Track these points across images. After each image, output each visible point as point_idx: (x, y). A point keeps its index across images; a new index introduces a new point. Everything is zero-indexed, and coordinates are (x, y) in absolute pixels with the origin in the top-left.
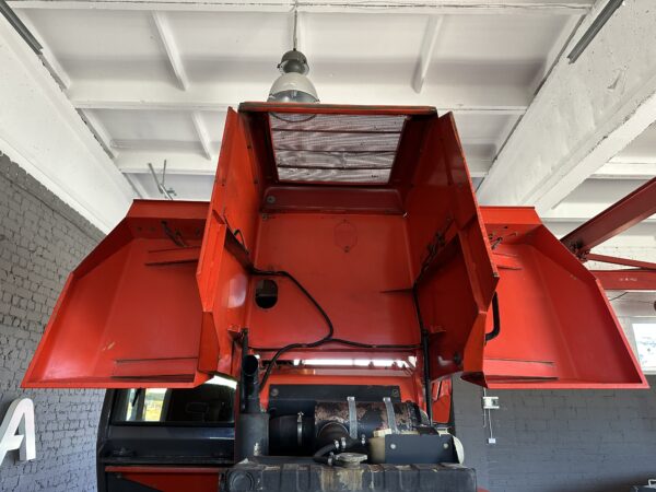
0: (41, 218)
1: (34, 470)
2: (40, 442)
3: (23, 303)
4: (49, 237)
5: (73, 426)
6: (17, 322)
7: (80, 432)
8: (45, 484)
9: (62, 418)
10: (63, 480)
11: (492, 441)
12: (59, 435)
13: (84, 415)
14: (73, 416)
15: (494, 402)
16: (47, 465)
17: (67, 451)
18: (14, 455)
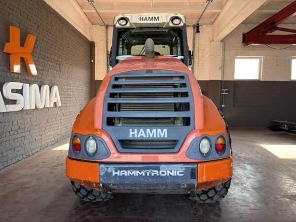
1: (61, 110)
2: (61, 101)
3: (49, 52)
4: (51, 24)
6: (48, 59)
8: (64, 114)
9: (66, 93)
10: (69, 114)
11: (223, 106)
12: (66, 99)
13: (72, 93)
14: (69, 93)
15: (226, 91)
16: (64, 108)
17: (68, 105)
18: (55, 103)
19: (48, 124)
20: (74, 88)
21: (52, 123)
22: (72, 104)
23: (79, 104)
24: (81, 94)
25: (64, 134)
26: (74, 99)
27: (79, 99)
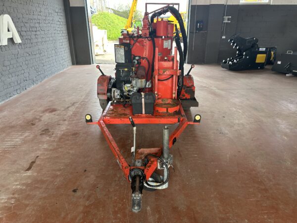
1: (23, 48)
2: (21, 35)
5: (33, 29)
7: (38, 33)
8: (30, 53)
9: (27, 25)
10: (37, 52)
11: (224, 37)
12: (29, 33)
14: (32, 25)
15: (228, 19)
16: (28, 46)
17: (35, 41)
18: (11, 40)
19: (4, 68)
20: (39, 17)
21: (11, 66)
22: (40, 40)
23: (51, 39)
24: (52, 25)
25: (35, 79)
26: (42, 32)
27: (50, 32)
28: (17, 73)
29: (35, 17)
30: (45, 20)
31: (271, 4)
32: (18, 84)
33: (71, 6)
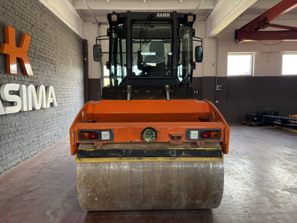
0: (41, 16)
3: (43, 51)
4: (45, 23)
5: (64, 96)
6: (43, 59)
7: (66, 99)
8: (60, 114)
9: (61, 93)
11: (217, 102)
13: (66, 93)
14: (64, 93)
15: (219, 87)
16: (60, 108)
17: (64, 105)
19: (45, 125)
21: (48, 123)
22: (67, 104)
23: (74, 103)
24: (75, 93)
25: (61, 135)
26: (69, 98)
27: (73, 98)
28: (51, 130)
29: (66, 87)
30: (71, 89)
31: (253, 76)
32: (51, 138)
33: (89, 78)
